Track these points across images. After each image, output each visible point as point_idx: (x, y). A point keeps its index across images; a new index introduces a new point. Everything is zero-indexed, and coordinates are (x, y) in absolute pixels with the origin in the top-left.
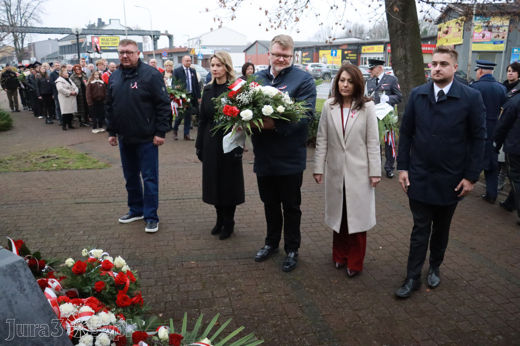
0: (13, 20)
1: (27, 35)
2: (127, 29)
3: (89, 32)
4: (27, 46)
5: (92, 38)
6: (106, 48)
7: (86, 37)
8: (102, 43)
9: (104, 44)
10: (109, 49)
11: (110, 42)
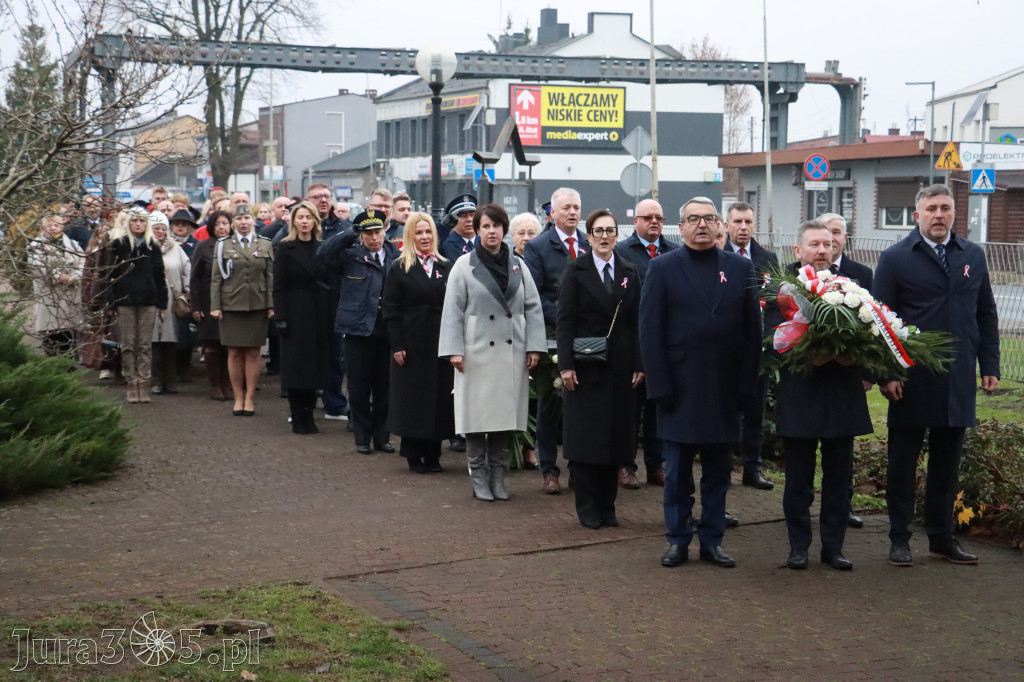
0: (212, 17)
1: (260, 75)
2: (659, 55)
3: (500, 66)
4: (253, 120)
5: (512, 92)
6: (568, 135)
7: (487, 88)
8: (552, 115)
9: (560, 117)
10: (577, 140)
11: (585, 110)
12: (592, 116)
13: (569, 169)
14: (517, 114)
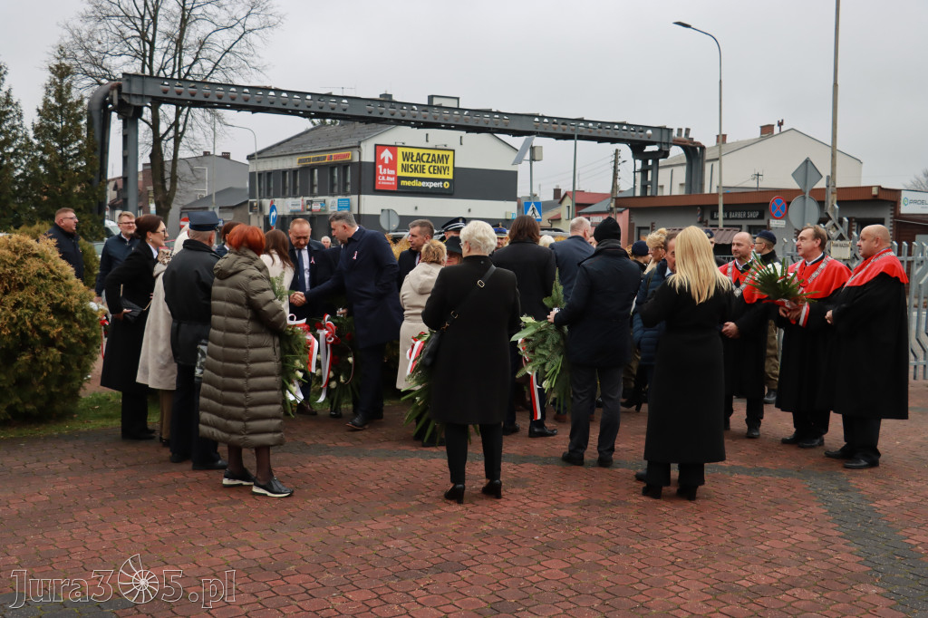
5: (378, 151)
6: (415, 183)
7: (359, 147)
8: (405, 168)
9: (410, 170)
10: (422, 187)
11: (427, 165)
12: (432, 169)
13: (416, 208)
14: (380, 167)
